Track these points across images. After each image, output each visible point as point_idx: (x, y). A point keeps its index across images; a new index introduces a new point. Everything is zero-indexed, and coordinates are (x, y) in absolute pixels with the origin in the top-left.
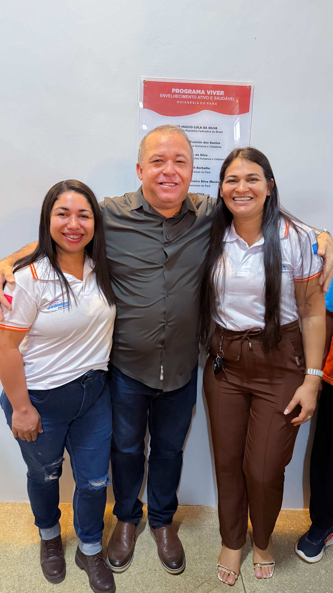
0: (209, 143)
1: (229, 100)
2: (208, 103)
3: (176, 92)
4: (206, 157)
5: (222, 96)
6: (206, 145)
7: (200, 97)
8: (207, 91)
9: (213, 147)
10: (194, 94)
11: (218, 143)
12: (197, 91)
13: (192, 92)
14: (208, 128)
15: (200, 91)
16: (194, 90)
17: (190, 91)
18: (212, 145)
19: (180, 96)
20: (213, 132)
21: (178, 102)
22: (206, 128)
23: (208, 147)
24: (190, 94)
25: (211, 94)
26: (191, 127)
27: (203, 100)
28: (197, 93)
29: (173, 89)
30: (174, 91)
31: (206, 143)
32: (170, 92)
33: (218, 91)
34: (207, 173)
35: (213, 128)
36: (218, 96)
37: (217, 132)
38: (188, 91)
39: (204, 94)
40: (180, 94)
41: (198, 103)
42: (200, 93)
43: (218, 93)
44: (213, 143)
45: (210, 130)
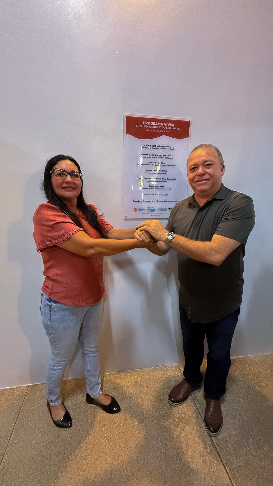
0: (166, 156)
1: (177, 129)
2: (165, 131)
3: (146, 124)
4: (164, 164)
5: (173, 127)
6: (165, 157)
7: (160, 127)
8: (165, 123)
9: (168, 158)
10: (156, 125)
11: (171, 156)
12: (158, 123)
13: (155, 124)
14: (165, 146)
15: (160, 123)
16: (157, 123)
17: (154, 123)
18: (168, 157)
19: (148, 127)
20: (168, 149)
21: (147, 130)
22: (164, 146)
23: (165, 158)
24: (154, 125)
25: (167, 125)
26: (155, 146)
27: (162, 129)
28: (158, 125)
29: (144, 122)
30: (145, 123)
31: (164, 156)
32: (142, 124)
33: (171, 124)
34: (166, 174)
35: (168, 147)
36: (171, 127)
37: (170, 149)
38: (153, 123)
39: (163, 125)
40: (148, 125)
41: (159, 131)
42: (160, 125)
43: (171, 125)
44: (168, 156)
45: (166, 148)
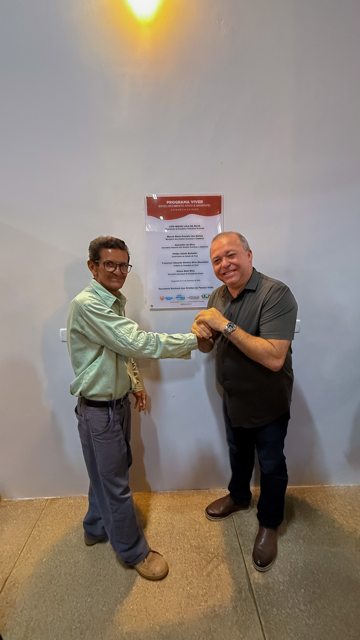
1: (207, 206)
2: (192, 209)
4: (193, 246)
5: (202, 204)
7: (187, 206)
8: (191, 201)
9: (198, 239)
10: (182, 204)
11: (201, 236)
16: (182, 201)
20: (197, 229)
21: (171, 210)
22: (192, 226)
23: (195, 239)
25: (194, 203)
26: (182, 226)
27: (189, 208)
30: (168, 203)
31: (193, 236)
32: (165, 204)
33: (198, 201)
34: (196, 256)
35: (197, 226)
36: (199, 204)
37: (200, 228)
38: (178, 202)
40: (172, 204)
41: (185, 210)
42: (186, 203)
44: (198, 236)
